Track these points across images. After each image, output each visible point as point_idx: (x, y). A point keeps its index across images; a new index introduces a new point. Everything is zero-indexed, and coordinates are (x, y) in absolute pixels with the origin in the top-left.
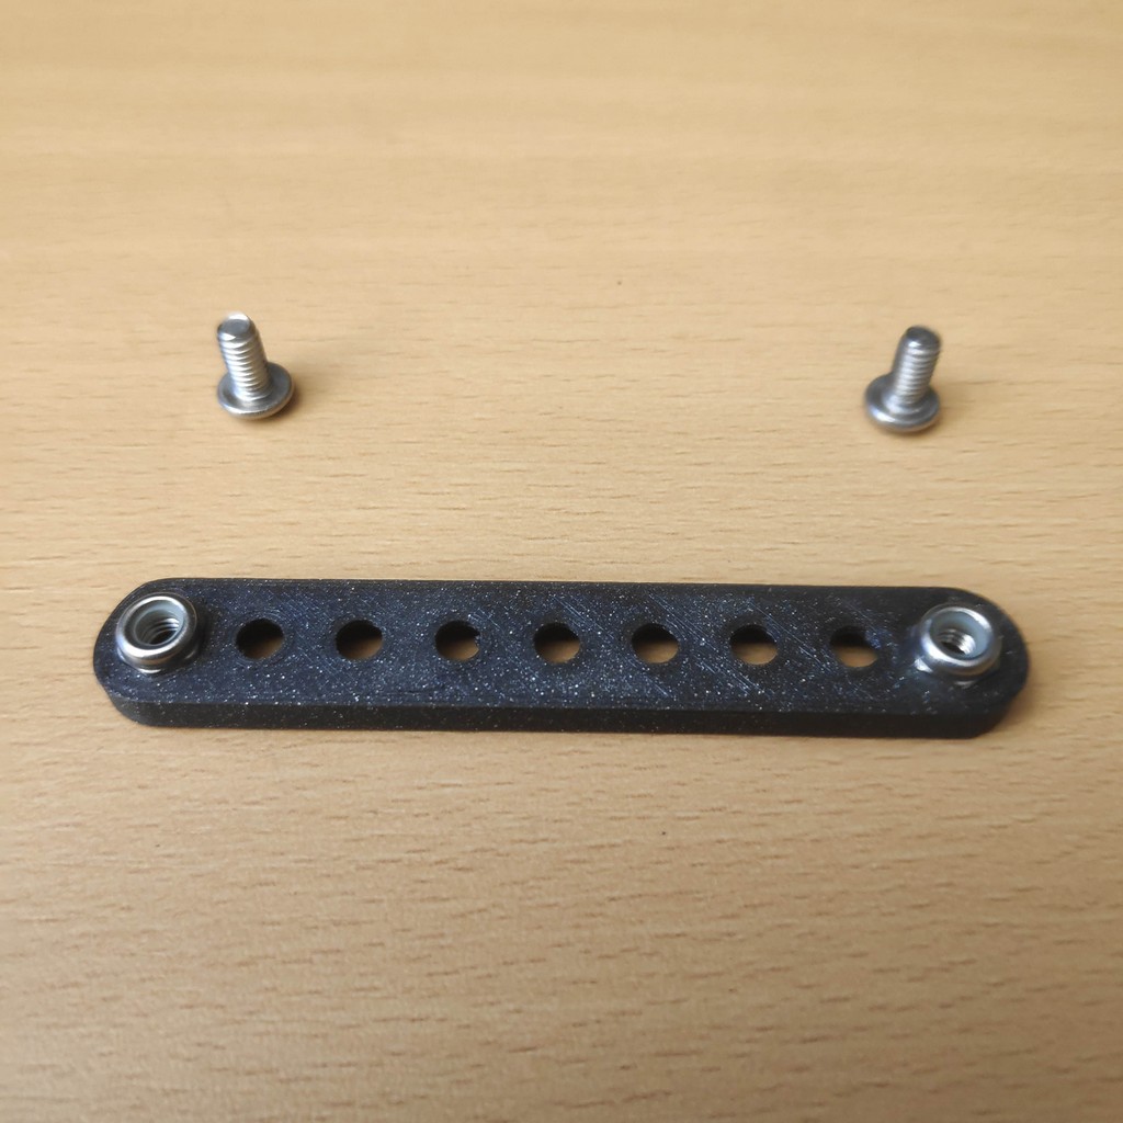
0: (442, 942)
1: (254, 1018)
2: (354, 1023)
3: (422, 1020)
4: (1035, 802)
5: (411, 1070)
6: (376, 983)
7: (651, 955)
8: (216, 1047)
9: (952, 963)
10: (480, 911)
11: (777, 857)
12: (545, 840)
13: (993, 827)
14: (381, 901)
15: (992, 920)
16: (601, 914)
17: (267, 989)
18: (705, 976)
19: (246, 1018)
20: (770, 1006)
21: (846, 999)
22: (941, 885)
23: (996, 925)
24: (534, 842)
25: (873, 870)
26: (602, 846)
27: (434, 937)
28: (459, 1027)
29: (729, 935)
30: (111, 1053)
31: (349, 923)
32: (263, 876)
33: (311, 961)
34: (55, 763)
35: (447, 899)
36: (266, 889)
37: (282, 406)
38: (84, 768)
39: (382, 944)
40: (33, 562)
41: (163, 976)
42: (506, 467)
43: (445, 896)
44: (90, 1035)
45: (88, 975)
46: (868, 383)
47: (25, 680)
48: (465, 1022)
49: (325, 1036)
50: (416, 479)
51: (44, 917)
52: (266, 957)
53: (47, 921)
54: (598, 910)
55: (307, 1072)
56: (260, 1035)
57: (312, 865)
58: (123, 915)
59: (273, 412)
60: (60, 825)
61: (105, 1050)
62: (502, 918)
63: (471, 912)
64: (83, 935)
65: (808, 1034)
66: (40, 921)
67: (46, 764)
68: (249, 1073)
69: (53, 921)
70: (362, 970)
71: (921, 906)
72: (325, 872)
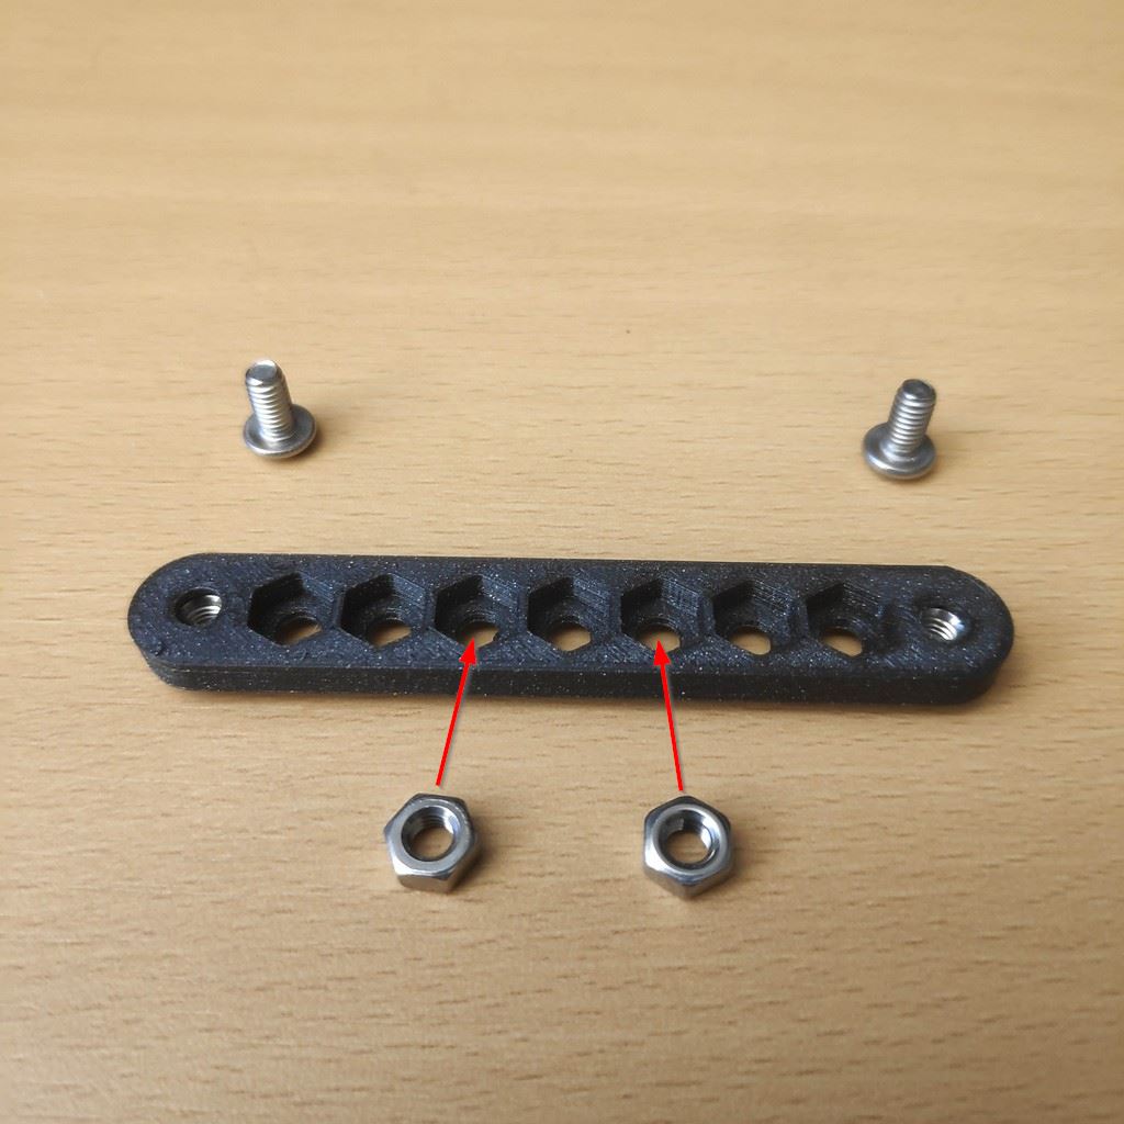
0: (452, 971)
1: (271, 1042)
2: (366, 1048)
3: (432, 1047)
4: (1025, 842)
5: (421, 1096)
6: (390, 1011)
7: (654, 987)
8: (234, 1070)
9: (945, 1000)
10: (489, 941)
11: (775, 893)
12: (551, 874)
13: (984, 866)
14: (393, 930)
15: (984, 958)
16: (606, 947)
17: (283, 1014)
18: (704, 1009)
19: (264, 1042)
20: (769, 1039)
21: (841, 1033)
22: (933, 923)
23: (986, 962)
24: (542, 876)
25: (869, 907)
26: (607, 881)
27: (444, 966)
28: (468, 1054)
29: (729, 968)
30: (132, 1075)
31: (363, 952)
32: (281, 904)
33: (326, 988)
34: (83, 790)
35: (457, 930)
36: (284, 916)
37: (304, 448)
38: (110, 796)
39: (393, 973)
40: (63, 594)
41: (182, 999)
42: (519, 507)
43: (455, 926)
44: (111, 1057)
45: (110, 998)
46: (867, 431)
47: (54, 709)
48: (474, 1050)
49: (338, 1061)
50: (431, 518)
51: (68, 941)
52: (283, 983)
53: (72, 944)
54: (602, 943)
55: (320, 1096)
56: (277, 1059)
57: (328, 895)
58: (146, 939)
59: (296, 453)
60: (86, 851)
61: (126, 1071)
62: (510, 949)
63: (481, 943)
64: (106, 959)
65: (804, 1067)
66: (66, 944)
67: (74, 791)
68: (265, 1096)
69: (77, 944)
70: (376, 997)
71: (914, 943)
72: (340, 901)
